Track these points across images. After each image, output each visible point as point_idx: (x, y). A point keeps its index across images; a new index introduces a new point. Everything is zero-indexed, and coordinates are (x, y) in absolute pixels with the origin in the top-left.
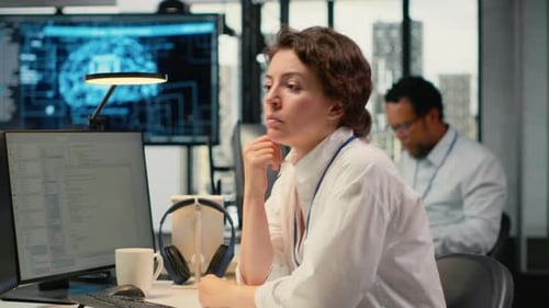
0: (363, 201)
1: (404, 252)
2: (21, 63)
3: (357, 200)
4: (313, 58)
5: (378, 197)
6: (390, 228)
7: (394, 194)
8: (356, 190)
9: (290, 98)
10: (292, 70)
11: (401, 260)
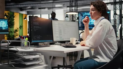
0: (102, 27)
1: (109, 38)
2: (82, 18)
3: (101, 27)
4: (95, 5)
5: (105, 27)
6: (107, 33)
7: (108, 28)
8: (101, 25)
9: (93, 12)
10: (93, 8)
11: (109, 39)
